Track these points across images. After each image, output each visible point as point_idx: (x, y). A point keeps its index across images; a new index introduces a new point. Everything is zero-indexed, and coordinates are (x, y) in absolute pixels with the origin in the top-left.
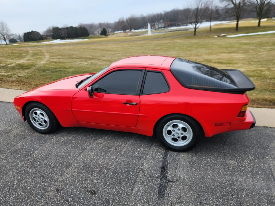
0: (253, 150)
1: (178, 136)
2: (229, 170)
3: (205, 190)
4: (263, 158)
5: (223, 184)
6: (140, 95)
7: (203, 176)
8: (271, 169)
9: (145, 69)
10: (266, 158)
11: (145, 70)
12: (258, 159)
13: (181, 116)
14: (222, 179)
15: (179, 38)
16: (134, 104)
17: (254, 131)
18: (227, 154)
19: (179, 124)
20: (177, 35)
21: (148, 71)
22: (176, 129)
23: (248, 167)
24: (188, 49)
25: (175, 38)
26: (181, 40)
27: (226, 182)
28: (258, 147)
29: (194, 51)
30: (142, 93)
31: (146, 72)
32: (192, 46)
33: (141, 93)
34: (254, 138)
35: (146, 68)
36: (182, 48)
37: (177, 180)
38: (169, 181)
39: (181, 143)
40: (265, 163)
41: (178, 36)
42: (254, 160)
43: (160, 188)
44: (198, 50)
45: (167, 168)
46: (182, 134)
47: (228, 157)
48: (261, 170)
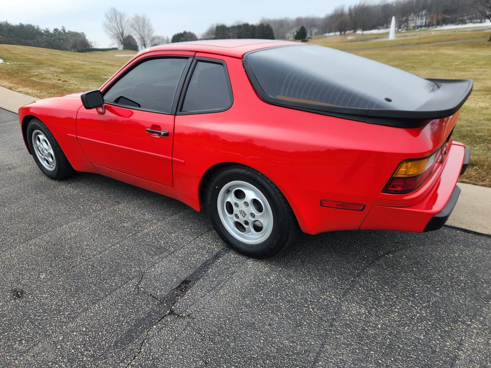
0: (441, 293)
1: (245, 219)
2: (332, 325)
3: (229, 356)
4: (455, 322)
5: (287, 355)
6: (175, 115)
7: (254, 323)
8: (456, 357)
9: (193, 54)
10: (464, 323)
11: (194, 57)
12: (440, 319)
13: (249, 173)
14: (293, 342)
15: (452, 45)
16: (162, 133)
17: (482, 248)
18: (360, 286)
19: (246, 191)
20: (448, 40)
21: (198, 61)
22: (240, 202)
23: (390, 334)
24: (463, 66)
25: (442, 46)
26: (455, 49)
27: (298, 354)
28: (463, 289)
29: (473, 71)
30: (181, 110)
31: (195, 61)
32: (473, 63)
33: (179, 109)
34: (467, 267)
35: (197, 52)
36: (447, 64)
37: (189, 316)
38: (172, 312)
39: (252, 238)
40: (449, 337)
41: (449, 43)
42: (421, 319)
43: (139, 322)
44: (482, 70)
45: (195, 283)
46: (253, 215)
47: (357, 294)
48: (423, 351)
